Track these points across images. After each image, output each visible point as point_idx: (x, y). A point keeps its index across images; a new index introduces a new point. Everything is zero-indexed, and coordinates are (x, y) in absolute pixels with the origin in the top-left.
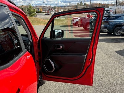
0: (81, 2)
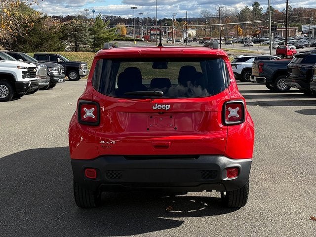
0: (256, 4)
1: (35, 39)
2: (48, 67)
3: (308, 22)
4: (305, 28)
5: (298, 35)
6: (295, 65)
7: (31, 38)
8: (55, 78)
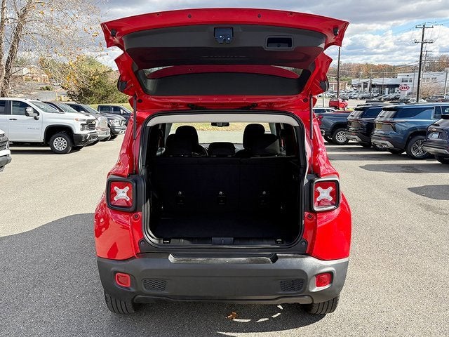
1: (101, 91)
2: (108, 119)
3: (357, 76)
4: (355, 81)
5: (348, 88)
6: (354, 118)
7: (96, 91)
8: (116, 130)
